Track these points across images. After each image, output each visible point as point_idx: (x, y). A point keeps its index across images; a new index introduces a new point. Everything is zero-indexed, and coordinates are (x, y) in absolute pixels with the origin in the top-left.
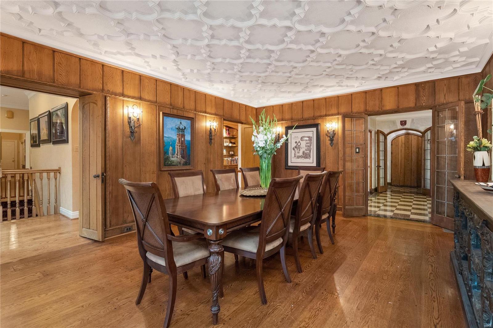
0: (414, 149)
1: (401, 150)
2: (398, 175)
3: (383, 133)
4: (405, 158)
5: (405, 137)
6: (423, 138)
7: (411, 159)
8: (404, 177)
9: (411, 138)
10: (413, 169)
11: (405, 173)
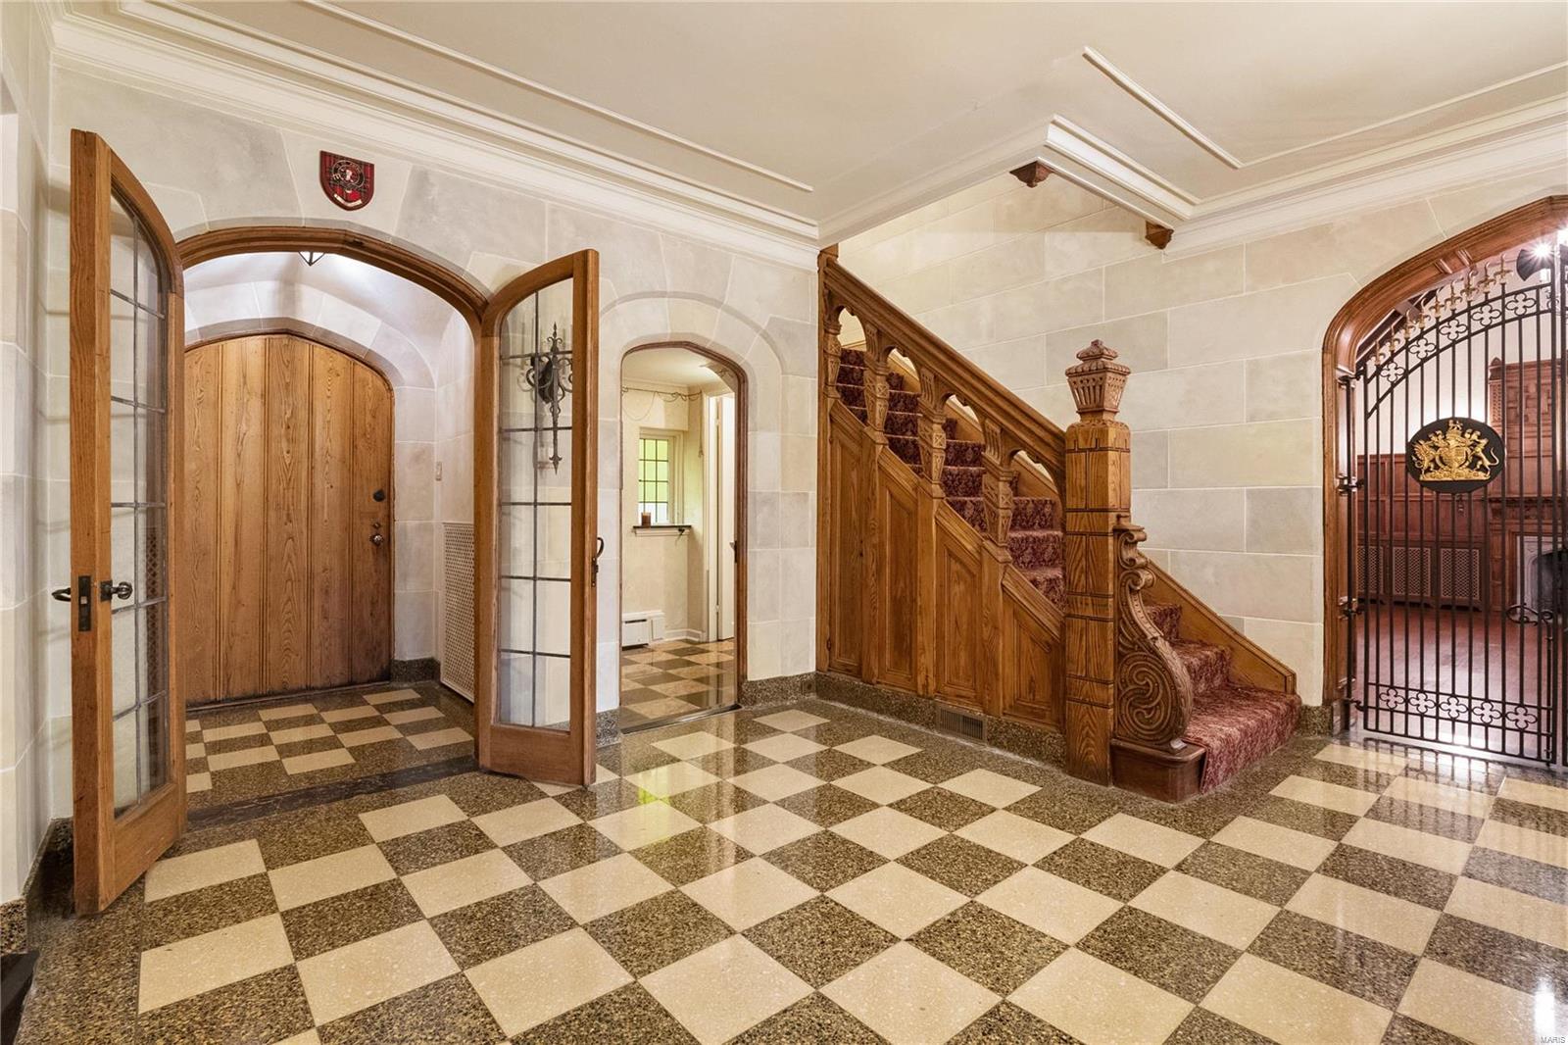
0: (328, 437)
1: (239, 440)
2: (218, 623)
3: (147, 228)
4: (266, 499)
5: (267, 350)
6: (496, 341)
7: (311, 508)
8: (263, 635)
9: (312, 359)
10: (318, 568)
11: (264, 605)
